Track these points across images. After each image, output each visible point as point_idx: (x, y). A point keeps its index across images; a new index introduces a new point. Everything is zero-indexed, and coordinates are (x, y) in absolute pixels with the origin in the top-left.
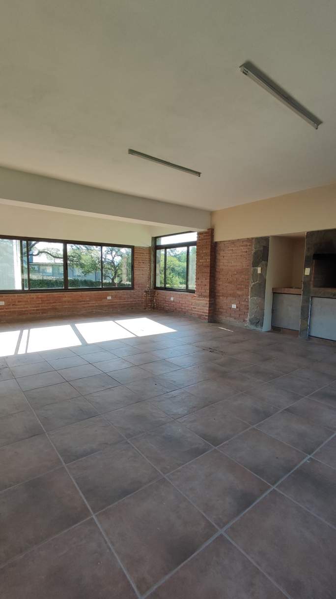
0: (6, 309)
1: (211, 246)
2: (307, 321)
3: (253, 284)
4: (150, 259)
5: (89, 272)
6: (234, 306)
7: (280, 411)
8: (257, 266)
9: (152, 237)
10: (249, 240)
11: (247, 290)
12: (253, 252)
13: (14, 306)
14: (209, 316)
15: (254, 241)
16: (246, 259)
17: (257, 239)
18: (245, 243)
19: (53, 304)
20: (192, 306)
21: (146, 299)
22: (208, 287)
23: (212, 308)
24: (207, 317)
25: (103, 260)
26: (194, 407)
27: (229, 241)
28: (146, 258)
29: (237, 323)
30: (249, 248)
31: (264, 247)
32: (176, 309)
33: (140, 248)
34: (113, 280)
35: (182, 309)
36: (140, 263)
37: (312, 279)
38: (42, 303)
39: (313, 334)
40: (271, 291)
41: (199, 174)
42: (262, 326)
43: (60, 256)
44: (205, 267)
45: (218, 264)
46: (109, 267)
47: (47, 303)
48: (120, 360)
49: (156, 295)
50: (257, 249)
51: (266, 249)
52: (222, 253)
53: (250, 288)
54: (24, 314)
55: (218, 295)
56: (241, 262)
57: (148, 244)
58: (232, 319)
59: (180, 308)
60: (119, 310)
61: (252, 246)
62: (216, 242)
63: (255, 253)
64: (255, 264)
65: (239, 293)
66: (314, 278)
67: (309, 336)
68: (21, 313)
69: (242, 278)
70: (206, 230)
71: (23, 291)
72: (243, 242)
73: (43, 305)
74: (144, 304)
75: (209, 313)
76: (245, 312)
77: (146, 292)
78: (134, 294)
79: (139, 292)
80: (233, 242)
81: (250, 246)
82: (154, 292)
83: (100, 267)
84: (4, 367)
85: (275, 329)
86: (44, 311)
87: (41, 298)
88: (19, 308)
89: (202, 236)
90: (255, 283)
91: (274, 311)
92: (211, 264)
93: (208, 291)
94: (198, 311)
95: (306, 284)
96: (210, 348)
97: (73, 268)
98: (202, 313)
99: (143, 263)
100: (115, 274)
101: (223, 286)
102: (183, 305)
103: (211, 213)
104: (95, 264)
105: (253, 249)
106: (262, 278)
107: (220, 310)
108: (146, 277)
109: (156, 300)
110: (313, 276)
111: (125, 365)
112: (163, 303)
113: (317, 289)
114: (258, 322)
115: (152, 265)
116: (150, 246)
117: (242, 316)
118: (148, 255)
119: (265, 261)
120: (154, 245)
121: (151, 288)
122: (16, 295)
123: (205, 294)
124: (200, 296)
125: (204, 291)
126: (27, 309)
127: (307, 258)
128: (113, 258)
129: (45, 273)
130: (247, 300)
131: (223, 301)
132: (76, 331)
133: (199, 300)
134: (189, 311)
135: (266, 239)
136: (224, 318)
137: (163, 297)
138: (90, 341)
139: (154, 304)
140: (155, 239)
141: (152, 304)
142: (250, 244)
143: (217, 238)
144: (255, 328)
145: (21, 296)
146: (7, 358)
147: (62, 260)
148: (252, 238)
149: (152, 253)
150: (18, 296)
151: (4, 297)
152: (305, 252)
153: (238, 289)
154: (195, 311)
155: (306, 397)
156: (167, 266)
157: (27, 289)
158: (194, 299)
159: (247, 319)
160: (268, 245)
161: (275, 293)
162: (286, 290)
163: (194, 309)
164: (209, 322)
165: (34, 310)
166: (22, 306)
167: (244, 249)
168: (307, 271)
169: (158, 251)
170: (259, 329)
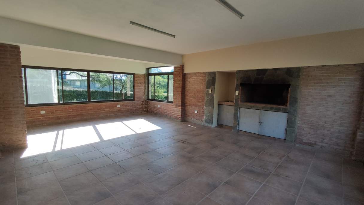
0: (47, 116)
1: (182, 75)
2: (237, 121)
3: (207, 99)
4: (145, 81)
5: (105, 86)
6: (196, 112)
7: (222, 184)
8: (209, 89)
9: (146, 68)
10: (204, 73)
11: (203, 102)
12: (207, 80)
13: (52, 114)
14: (181, 118)
15: (207, 74)
16: (203, 84)
17: (209, 72)
18: (202, 75)
19: (80, 112)
20: (171, 111)
21: (143, 106)
22: (180, 100)
23: (183, 113)
24: (180, 118)
25: (114, 78)
26: (172, 185)
27: (193, 73)
28: (142, 81)
29: (198, 122)
30: (204, 78)
31: (213, 77)
32: (161, 113)
33: (138, 75)
34: (121, 91)
35: (165, 113)
36: (138, 84)
37: (240, 97)
38: (72, 111)
39: (240, 129)
40: (217, 103)
41: (174, 36)
42: (212, 124)
43: (85, 75)
44: (178, 88)
45: (186, 86)
46: (119, 82)
47: (76, 111)
48: (126, 152)
49: (149, 104)
50: (209, 79)
51: (214, 79)
52: (189, 80)
53: (205, 102)
54: (60, 119)
55: (187, 105)
56: (200, 86)
57: (144, 72)
58: (195, 120)
59: (164, 112)
60: (125, 114)
61: (206, 77)
62: (185, 73)
63: (208, 81)
64: (208, 87)
65: (199, 104)
66: (241, 97)
67: (238, 130)
68: (58, 118)
69: (201, 95)
70: (179, 66)
71: (59, 104)
72: (201, 74)
73: (73, 112)
74: (141, 110)
75: (181, 116)
76: (202, 116)
77: (142, 102)
78: (135, 104)
79: (138, 102)
80: (195, 74)
81: (205, 76)
82: (148, 102)
83: (113, 83)
84: (44, 162)
85: (220, 125)
86: (74, 116)
87: (72, 108)
88: (56, 115)
89: (177, 69)
90: (208, 98)
91: (219, 115)
92: (182, 86)
93: (181, 103)
94: (175, 115)
95: (237, 100)
96: (182, 140)
97: (94, 83)
98: (177, 116)
99: (140, 84)
100: (123, 88)
101: (189, 99)
102: (166, 110)
103: (182, 56)
104: (109, 81)
105: (207, 78)
106: (212, 96)
107: (188, 114)
108: (142, 93)
109: (149, 107)
110: (240, 96)
111: (129, 156)
112: (153, 109)
113: (242, 103)
114: (210, 121)
115: (146, 85)
116: (145, 73)
117: (201, 118)
118: (143, 79)
119: (213, 86)
120: (147, 73)
121: (146, 99)
122: (54, 106)
123: (179, 104)
124: (176, 105)
125: (178, 102)
126: (62, 115)
127: (237, 85)
128: (121, 77)
129: (75, 85)
130: (203, 108)
131: (189, 109)
132: (96, 130)
133: (175, 108)
134: (169, 114)
135: (214, 73)
136: (190, 119)
137: (153, 105)
138: (106, 138)
139: (147, 109)
140: (148, 69)
141: (146, 109)
142: (205, 75)
143: (186, 71)
144: (208, 125)
145: (57, 107)
146: (47, 154)
147: (87, 77)
148: (206, 72)
149: (146, 78)
150: (55, 107)
151: (45, 108)
152: (236, 82)
153: (198, 102)
154: (173, 114)
155: (236, 172)
156: (156, 82)
157: (62, 102)
158: (172, 107)
159: (204, 120)
160: (215, 77)
161: (219, 105)
162: (225, 103)
163: (172, 113)
164: (181, 121)
165: (67, 116)
166: (58, 114)
167: (202, 78)
168: (237, 93)
169: (150, 77)
170: (210, 125)
